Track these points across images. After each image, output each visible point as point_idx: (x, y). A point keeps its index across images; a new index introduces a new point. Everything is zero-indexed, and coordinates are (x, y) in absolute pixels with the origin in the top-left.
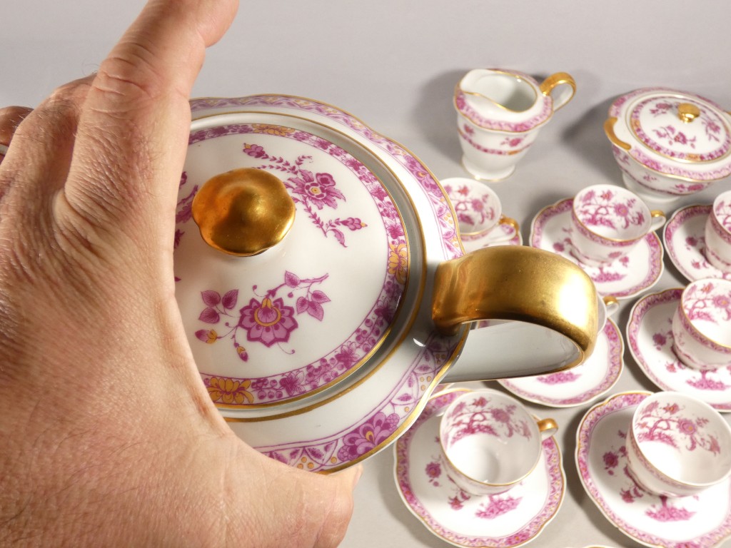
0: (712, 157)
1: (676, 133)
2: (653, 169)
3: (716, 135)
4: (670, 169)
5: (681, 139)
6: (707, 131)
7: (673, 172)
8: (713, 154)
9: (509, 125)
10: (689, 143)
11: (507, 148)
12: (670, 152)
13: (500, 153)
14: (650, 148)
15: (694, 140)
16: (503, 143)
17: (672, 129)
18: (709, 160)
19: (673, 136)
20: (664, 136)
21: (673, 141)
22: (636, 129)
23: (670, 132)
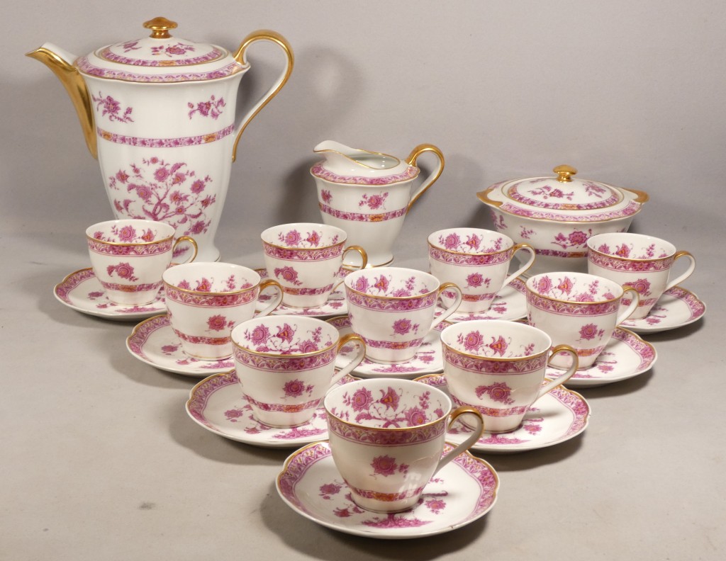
0: (590, 207)
1: (552, 190)
2: (524, 215)
3: (600, 193)
4: (542, 215)
5: (557, 194)
6: (587, 190)
7: (544, 216)
8: (593, 205)
9: (364, 179)
10: (565, 197)
11: (366, 210)
12: (544, 204)
13: (361, 218)
14: (525, 203)
15: (572, 194)
16: (361, 203)
17: (548, 188)
18: (587, 209)
19: (548, 193)
20: (540, 193)
21: (548, 196)
22: (513, 194)
23: (545, 190)
